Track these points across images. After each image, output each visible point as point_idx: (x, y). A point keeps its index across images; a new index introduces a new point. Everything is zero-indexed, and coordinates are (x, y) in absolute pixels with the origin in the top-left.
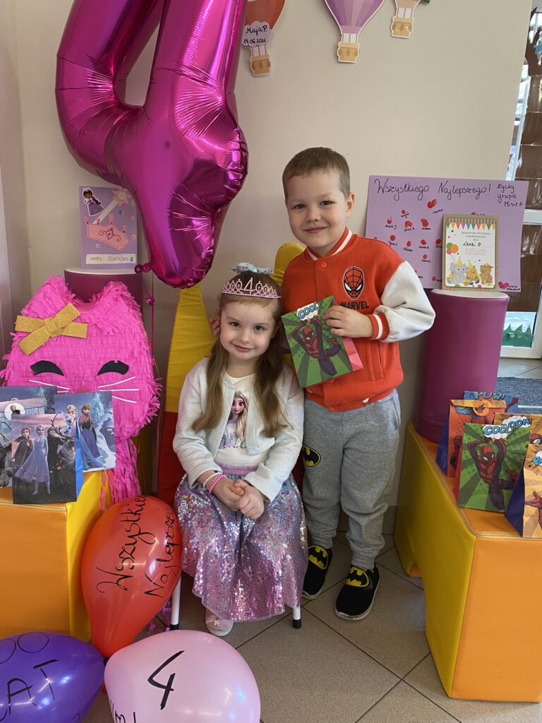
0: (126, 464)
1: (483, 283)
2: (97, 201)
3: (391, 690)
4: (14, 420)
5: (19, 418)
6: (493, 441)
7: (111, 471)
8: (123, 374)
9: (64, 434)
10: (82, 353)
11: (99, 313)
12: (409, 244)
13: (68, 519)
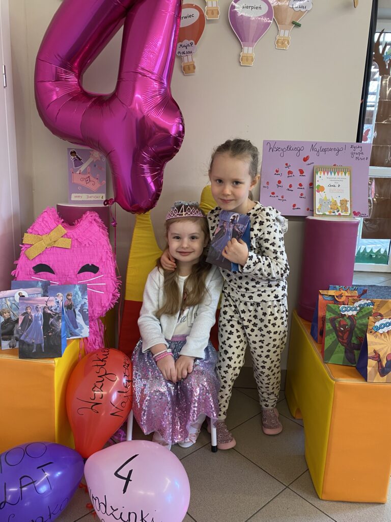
0: (96, 335)
1: (342, 212)
2: (79, 158)
3: (279, 494)
4: (21, 301)
5: (25, 300)
7: (86, 340)
9: (54, 311)
11: (79, 232)
12: (291, 186)
13: (56, 370)
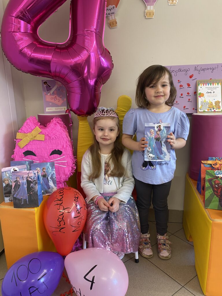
1: (216, 109)
2: (49, 86)
3: (178, 291)
4: (13, 174)
6: (220, 178)
8: (60, 155)
9: (33, 179)
10: (43, 147)
11: (49, 130)
12: (182, 95)
13: (36, 214)
